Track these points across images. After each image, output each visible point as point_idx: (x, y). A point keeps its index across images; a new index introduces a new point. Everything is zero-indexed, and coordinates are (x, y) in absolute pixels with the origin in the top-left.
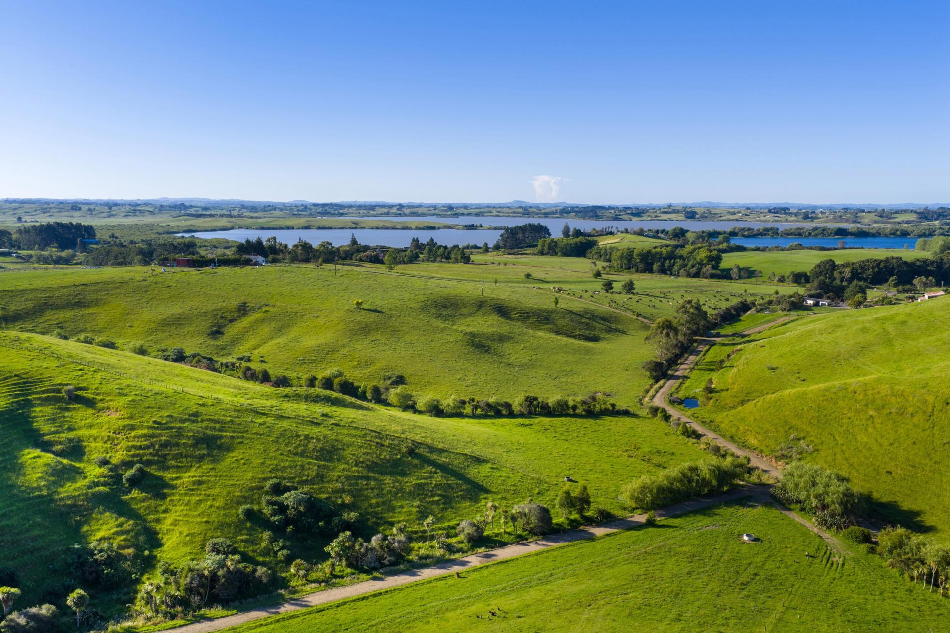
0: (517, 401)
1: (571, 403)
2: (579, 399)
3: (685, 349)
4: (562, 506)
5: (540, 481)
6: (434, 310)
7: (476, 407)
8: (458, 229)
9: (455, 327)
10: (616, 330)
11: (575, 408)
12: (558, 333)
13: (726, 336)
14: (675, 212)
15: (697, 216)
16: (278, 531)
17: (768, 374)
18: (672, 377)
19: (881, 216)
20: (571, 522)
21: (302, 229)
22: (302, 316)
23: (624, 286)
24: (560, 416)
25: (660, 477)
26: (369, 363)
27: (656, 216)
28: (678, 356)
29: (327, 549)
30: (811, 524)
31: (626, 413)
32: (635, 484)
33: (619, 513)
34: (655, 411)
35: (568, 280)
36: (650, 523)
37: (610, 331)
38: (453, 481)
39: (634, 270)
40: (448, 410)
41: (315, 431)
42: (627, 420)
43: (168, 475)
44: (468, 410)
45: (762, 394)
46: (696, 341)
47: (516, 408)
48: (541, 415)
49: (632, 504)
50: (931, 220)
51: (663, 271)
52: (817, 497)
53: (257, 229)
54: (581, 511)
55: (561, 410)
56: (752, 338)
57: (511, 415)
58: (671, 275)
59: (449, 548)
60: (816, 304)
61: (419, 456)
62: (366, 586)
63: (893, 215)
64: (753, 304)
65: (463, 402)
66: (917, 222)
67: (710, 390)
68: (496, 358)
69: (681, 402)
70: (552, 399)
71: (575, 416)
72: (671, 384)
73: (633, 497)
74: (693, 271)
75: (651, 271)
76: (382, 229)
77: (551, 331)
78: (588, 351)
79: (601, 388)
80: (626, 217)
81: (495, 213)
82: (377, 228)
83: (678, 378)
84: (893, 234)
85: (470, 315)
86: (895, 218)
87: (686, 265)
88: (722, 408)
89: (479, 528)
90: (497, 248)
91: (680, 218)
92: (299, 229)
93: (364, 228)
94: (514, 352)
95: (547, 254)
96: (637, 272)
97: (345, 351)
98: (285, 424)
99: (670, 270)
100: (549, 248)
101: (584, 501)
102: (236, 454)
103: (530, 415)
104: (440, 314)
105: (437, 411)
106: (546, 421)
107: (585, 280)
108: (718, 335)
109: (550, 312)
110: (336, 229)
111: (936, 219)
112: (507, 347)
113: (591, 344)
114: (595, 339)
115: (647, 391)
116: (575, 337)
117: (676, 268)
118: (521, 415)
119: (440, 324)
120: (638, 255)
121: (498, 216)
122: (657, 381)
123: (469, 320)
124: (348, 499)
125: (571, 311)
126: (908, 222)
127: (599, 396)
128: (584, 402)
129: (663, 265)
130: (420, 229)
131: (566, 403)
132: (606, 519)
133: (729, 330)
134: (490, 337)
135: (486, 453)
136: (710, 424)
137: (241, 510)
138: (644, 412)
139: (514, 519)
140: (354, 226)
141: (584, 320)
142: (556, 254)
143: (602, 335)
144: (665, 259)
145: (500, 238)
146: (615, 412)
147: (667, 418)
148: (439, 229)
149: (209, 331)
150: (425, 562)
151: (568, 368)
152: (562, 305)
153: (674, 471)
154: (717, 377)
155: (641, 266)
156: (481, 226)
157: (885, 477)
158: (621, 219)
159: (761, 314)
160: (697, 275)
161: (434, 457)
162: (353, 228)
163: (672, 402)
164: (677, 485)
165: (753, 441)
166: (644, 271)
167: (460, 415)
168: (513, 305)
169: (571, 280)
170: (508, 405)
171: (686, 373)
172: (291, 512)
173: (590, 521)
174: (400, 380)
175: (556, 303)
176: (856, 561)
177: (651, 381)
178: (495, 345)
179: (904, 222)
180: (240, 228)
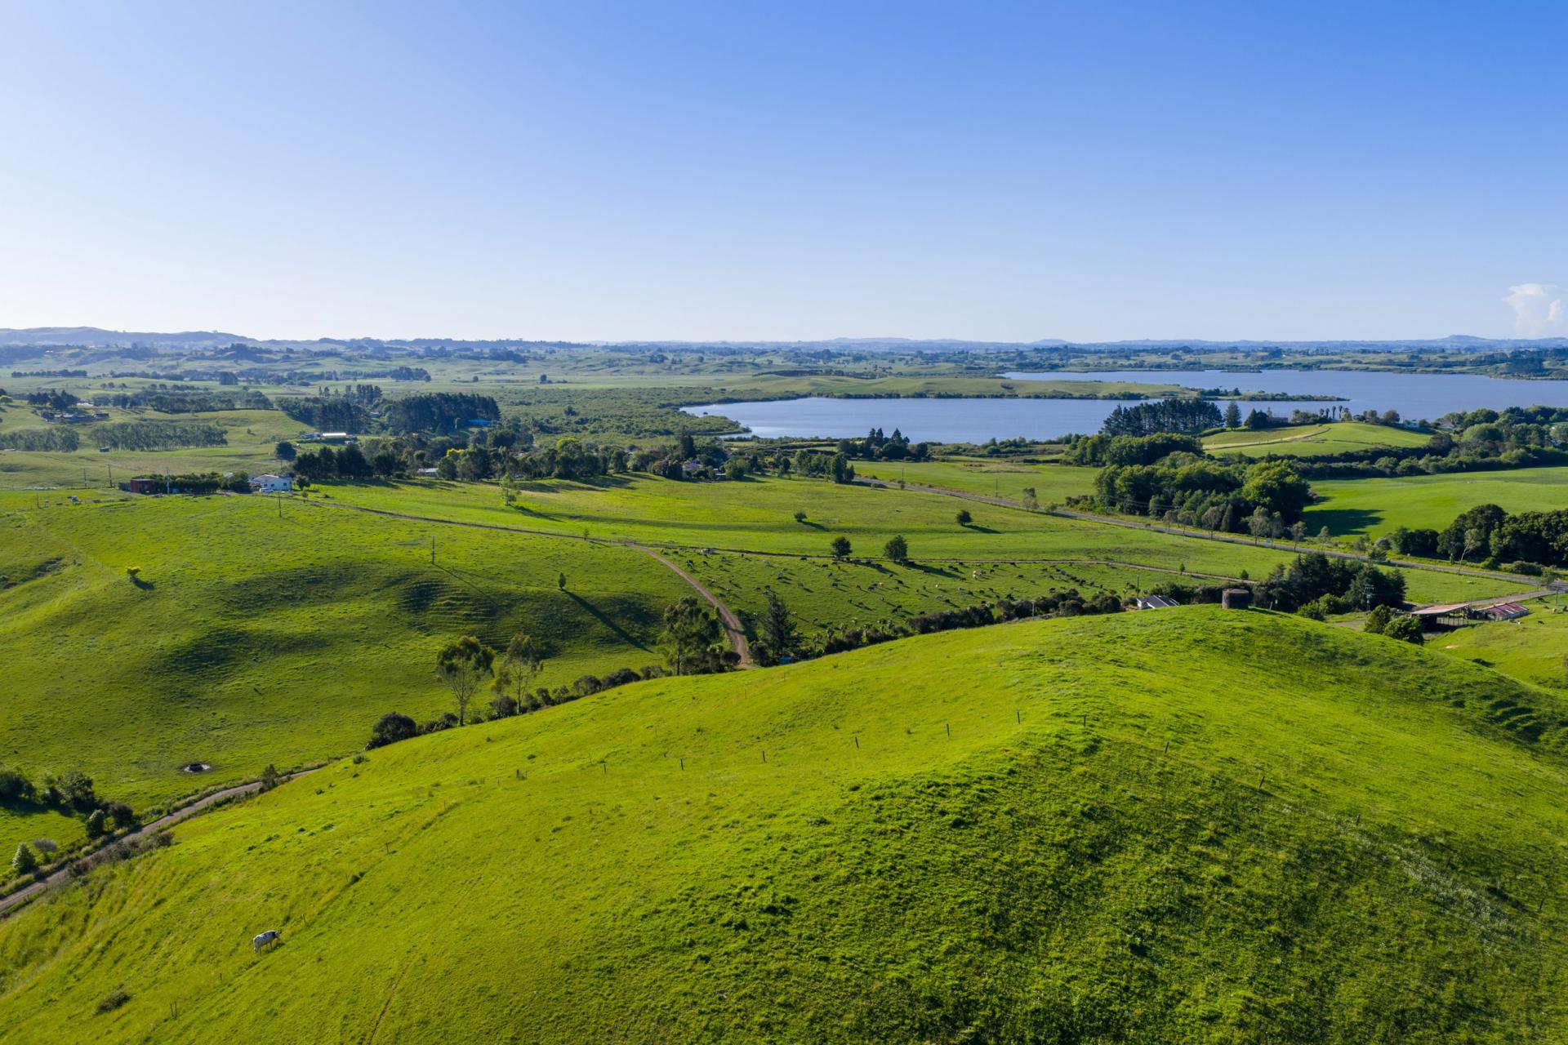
21: (913, 397)
23: (888, 548)
37: (614, 640)
53: (840, 397)
87: (1202, 502)
95: (1089, 463)
117: (1185, 507)
125: (579, 600)
129: (1168, 501)
141: (580, 618)
145: (1104, 426)
180: (820, 395)
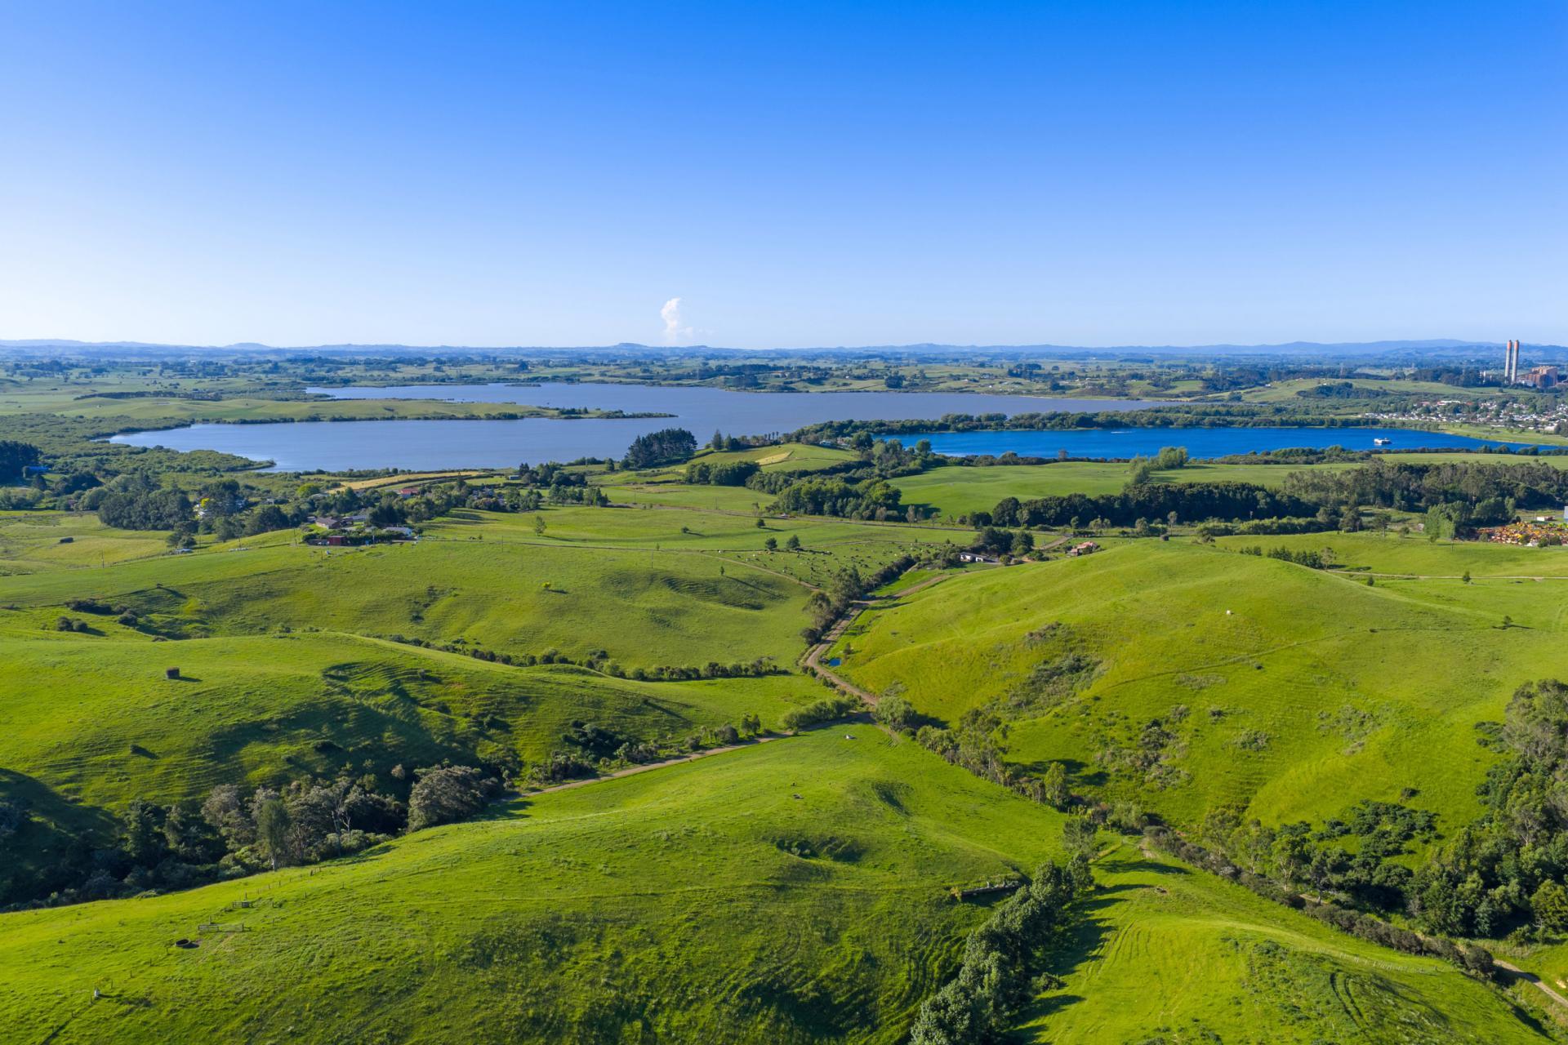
0: (702, 667)
1: (743, 667)
2: (749, 663)
3: (840, 614)
4: (743, 727)
5: (728, 717)
6: (612, 588)
7: (672, 673)
8: (552, 417)
9: (636, 604)
10: (780, 596)
11: (746, 670)
12: (726, 603)
13: (881, 598)
14: (872, 377)
15: (905, 383)
16: (585, 746)
17: (891, 637)
18: (825, 642)
19: (1155, 385)
20: (749, 737)
21: (307, 421)
22: (493, 599)
23: (789, 543)
24: (736, 676)
25: (802, 710)
26: (573, 642)
27: (845, 384)
28: (833, 622)
29: (617, 753)
30: (887, 729)
31: (785, 673)
32: (787, 713)
33: (778, 731)
34: (805, 669)
35: (728, 532)
36: (796, 735)
37: (773, 597)
38: (674, 718)
39: (802, 510)
40: (651, 676)
41: (584, 691)
42: (786, 678)
43: (509, 720)
44: (666, 676)
45: (884, 653)
46: (852, 605)
47: (702, 673)
48: (720, 676)
49: (784, 725)
50: (1221, 390)
51: (834, 513)
52: (892, 714)
53: (235, 423)
54: (755, 730)
55: (736, 672)
56: (901, 601)
57: (699, 678)
58: (844, 516)
59: (681, 751)
60: (973, 561)
61: (650, 704)
62: (640, 769)
63: (1172, 384)
64: (918, 559)
65: (662, 670)
66: (1202, 394)
67: (848, 652)
68: (677, 632)
69: (827, 662)
70: (729, 664)
71: (746, 676)
72: (823, 647)
73: (786, 721)
74: (867, 513)
75: (821, 513)
76: (434, 418)
77: (719, 601)
78: (755, 620)
79: (766, 654)
80: (799, 386)
81: (597, 377)
82: (426, 419)
83: (829, 642)
84: (1152, 423)
85: (645, 589)
86: (1174, 387)
87: (860, 505)
88: (855, 665)
89: (697, 740)
90: (626, 466)
91: (879, 388)
92: (301, 421)
93: (404, 418)
94: (692, 625)
95: (698, 482)
96: (805, 513)
97: (549, 631)
98: (563, 688)
99: (843, 511)
100: (700, 476)
101: (756, 724)
102: (543, 707)
103: (713, 676)
104: (619, 592)
105: (641, 676)
106: (726, 680)
107: (748, 530)
108: (874, 598)
109: (717, 582)
110: (360, 420)
111: (1228, 390)
112: (683, 621)
113: (756, 613)
114: (759, 607)
115: (803, 654)
116: (741, 606)
117: (848, 509)
118: (707, 678)
119: (621, 601)
120: (806, 494)
121: (603, 382)
122: (811, 645)
123: (645, 594)
124: (618, 729)
125: (737, 580)
126: (1189, 395)
127: (765, 660)
128: (753, 666)
129: (834, 505)
130: (494, 418)
131: (740, 667)
132: (769, 734)
133: (884, 592)
134: (667, 611)
135: (690, 702)
136: (846, 678)
137: (561, 736)
138: (798, 671)
139: (716, 735)
140: (389, 414)
141: (749, 588)
142: (709, 483)
143: (766, 603)
144: (837, 498)
146: (776, 672)
147: (814, 674)
148: (522, 417)
149: (411, 617)
150: (668, 758)
151: (739, 638)
152: (728, 573)
153: (811, 706)
154: (855, 643)
155: (810, 507)
156: (586, 412)
157: (939, 703)
158: (792, 390)
159: (922, 571)
160: (872, 517)
161: (660, 704)
162: (388, 419)
163: (821, 662)
164: (812, 713)
165: (871, 687)
166: (813, 513)
167: (660, 680)
168: (682, 576)
169: (731, 532)
170: (696, 671)
171: (836, 638)
172: (589, 736)
173: (760, 736)
174: (604, 655)
175: (723, 572)
176: (904, 744)
177: (807, 646)
178: (673, 620)
179: (1185, 395)
180: (206, 421)
